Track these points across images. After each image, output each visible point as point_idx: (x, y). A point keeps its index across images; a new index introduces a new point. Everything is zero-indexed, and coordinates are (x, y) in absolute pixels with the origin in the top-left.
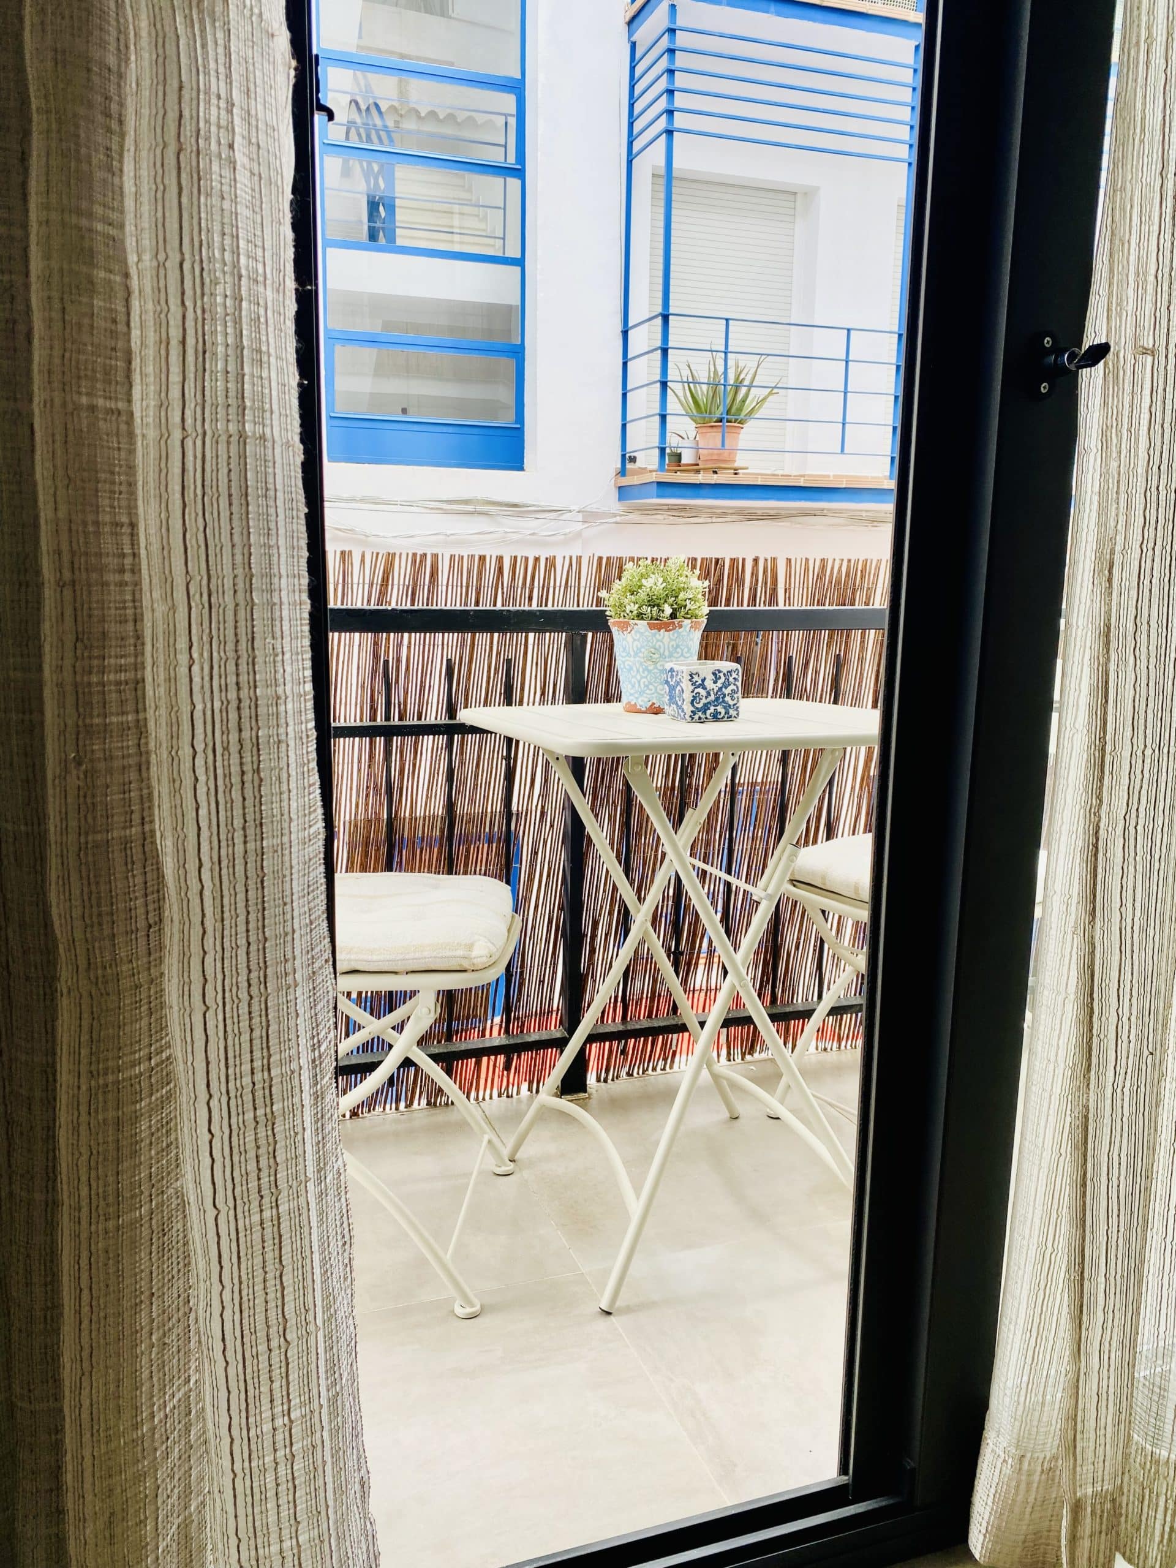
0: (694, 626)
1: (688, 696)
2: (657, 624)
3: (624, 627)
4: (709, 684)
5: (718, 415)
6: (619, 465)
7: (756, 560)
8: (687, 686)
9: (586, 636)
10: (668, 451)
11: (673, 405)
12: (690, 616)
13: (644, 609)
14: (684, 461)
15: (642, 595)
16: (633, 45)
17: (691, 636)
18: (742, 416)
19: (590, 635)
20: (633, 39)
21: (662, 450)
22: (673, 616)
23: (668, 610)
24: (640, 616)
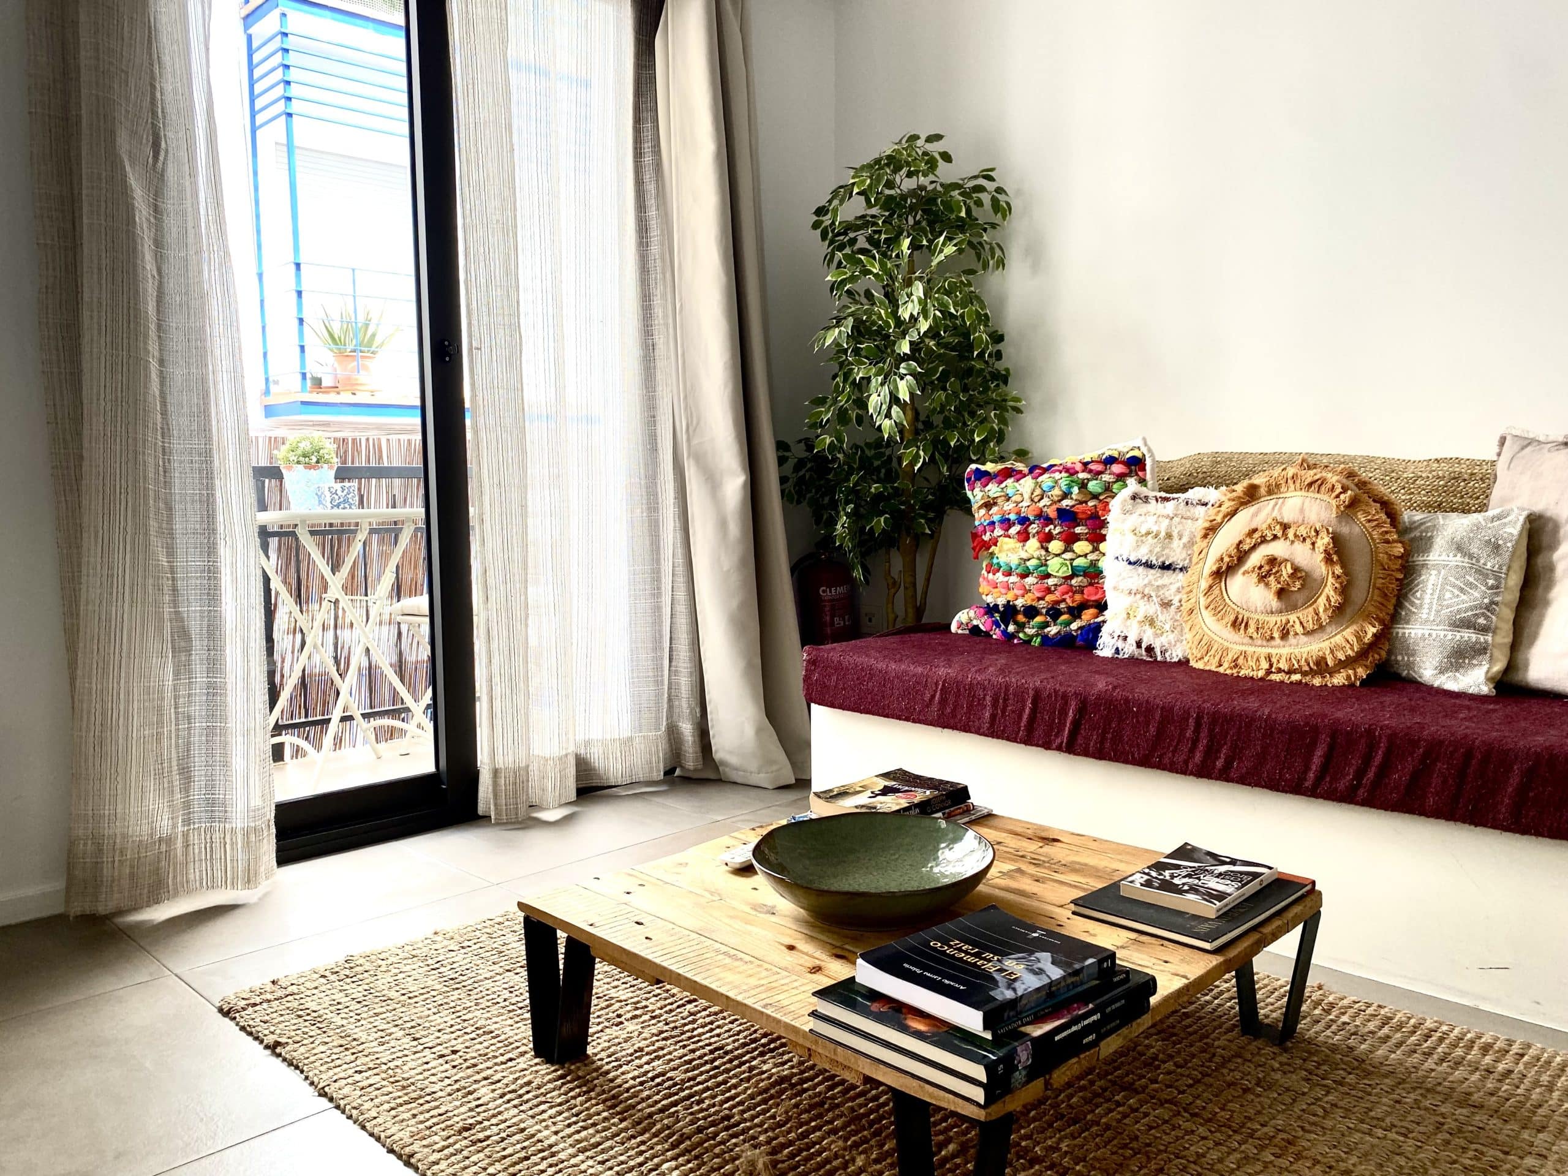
0: (331, 468)
1: (329, 499)
2: (309, 466)
3: (289, 468)
4: (339, 493)
5: (352, 347)
6: (264, 387)
7: (368, 440)
8: (328, 494)
9: (264, 482)
10: (308, 376)
11: (310, 340)
12: (327, 462)
13: (301, 459)
14: (324, 384)
15: (299, 452)
16: (250, 38)
17: (327, 474)
18: (373, 349)
19: (267, 481)
20: (249, 32)
21: (304, 375)
22: (318, 462)
23: (314, 459)
24: (298, 462)
